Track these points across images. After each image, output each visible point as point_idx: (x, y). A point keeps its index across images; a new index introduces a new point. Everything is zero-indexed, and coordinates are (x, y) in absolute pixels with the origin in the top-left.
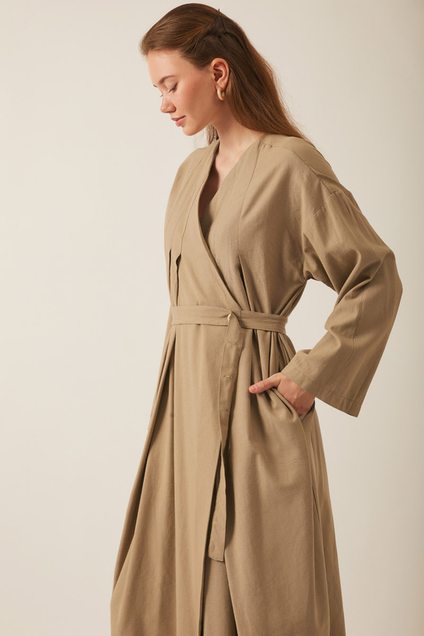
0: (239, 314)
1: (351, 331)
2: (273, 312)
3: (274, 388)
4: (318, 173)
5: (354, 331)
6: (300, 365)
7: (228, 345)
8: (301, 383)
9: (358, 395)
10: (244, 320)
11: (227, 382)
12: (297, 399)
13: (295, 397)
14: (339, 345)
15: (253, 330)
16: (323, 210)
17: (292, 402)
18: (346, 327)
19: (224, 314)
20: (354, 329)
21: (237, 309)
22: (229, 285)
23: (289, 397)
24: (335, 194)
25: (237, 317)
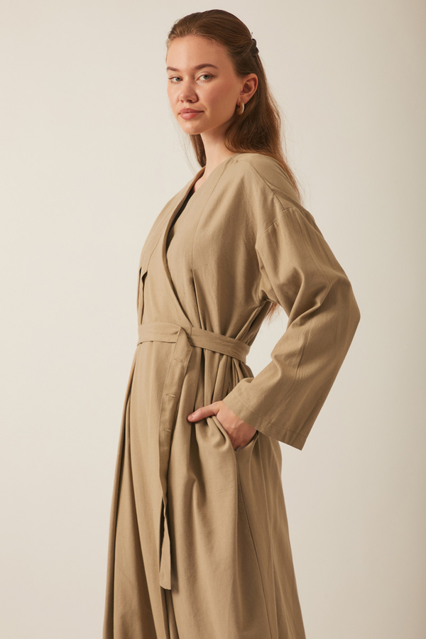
0: (189, 331)
1: (296, 360)
2: (223, 332)
3: (212, 415)
4: (272, 187)
5: (298, 361)
6: (240, 394)
7: (174, 362)
8: (240, 413)
9: (303, 427)
10: (193, 337)
11: (169, 401)
12: (235, 429)
13: (233, 427)
14: (279, 375)
15: (203, 349)
16: (275, 226)
17: (230, 433)
18: (290, 355)
19: (175, 330)
20: (299, 359)
21: (187, 325)
22: (181, 300)
23: (226, 426)
24: (288, 211)
25: (187, 334)
